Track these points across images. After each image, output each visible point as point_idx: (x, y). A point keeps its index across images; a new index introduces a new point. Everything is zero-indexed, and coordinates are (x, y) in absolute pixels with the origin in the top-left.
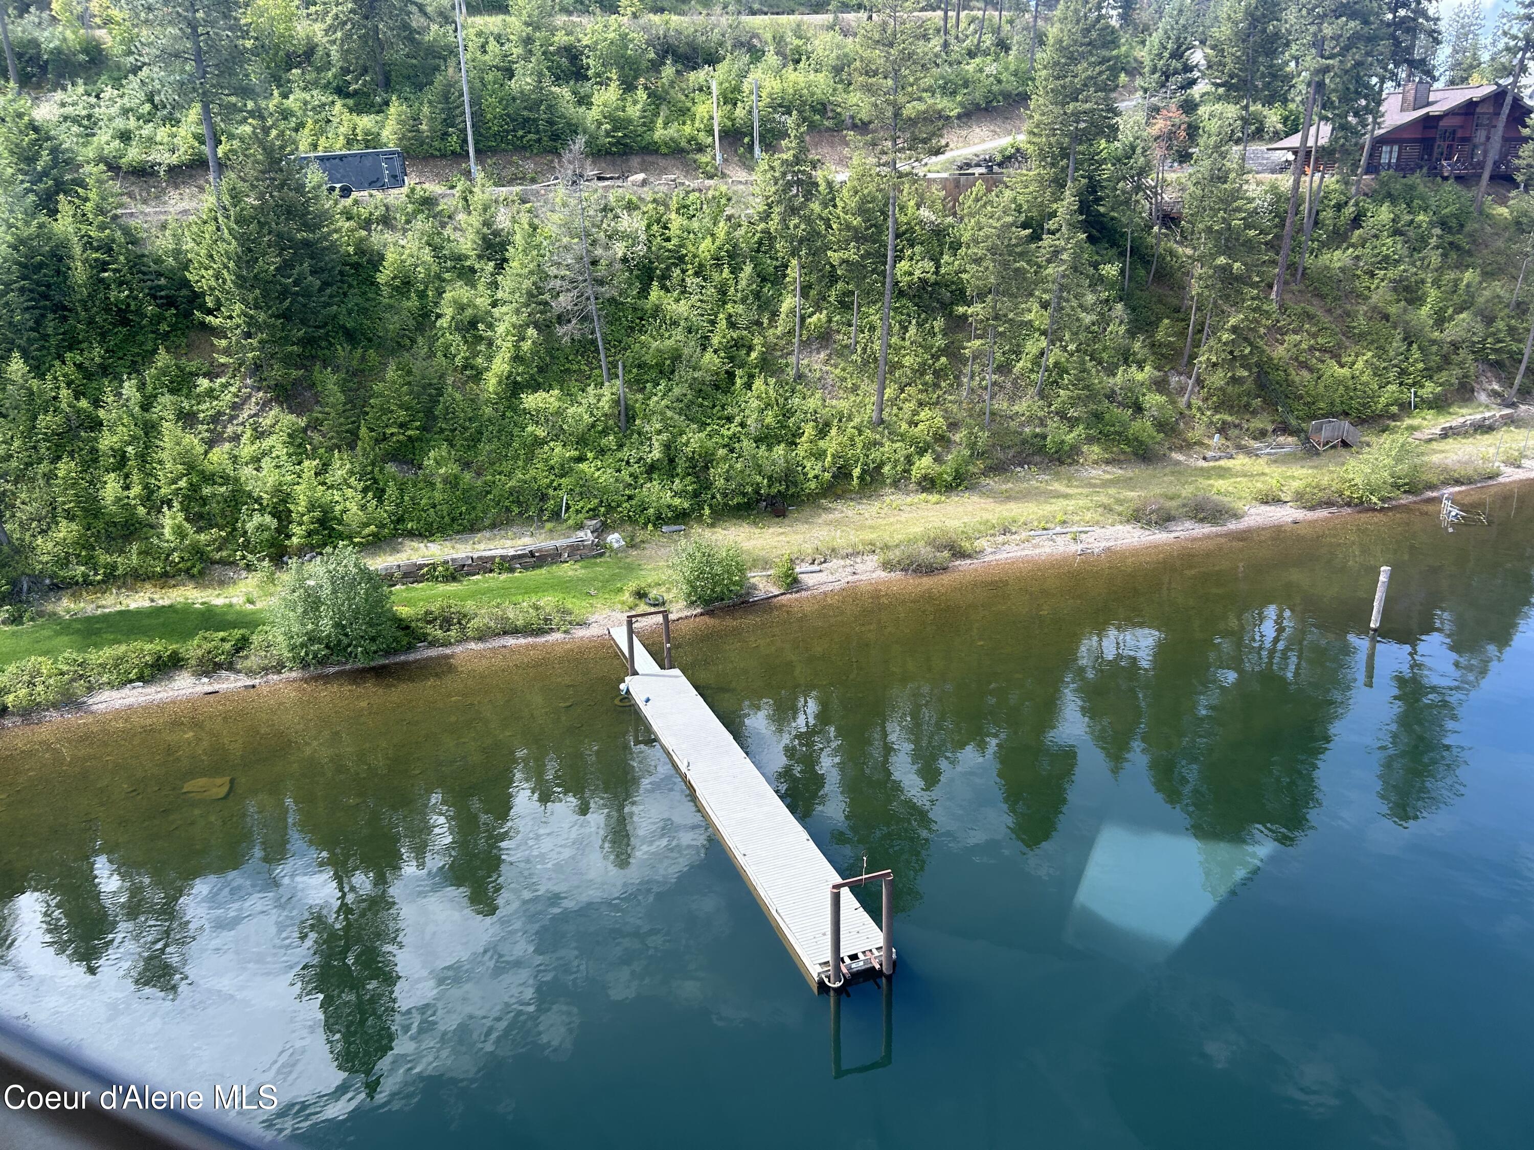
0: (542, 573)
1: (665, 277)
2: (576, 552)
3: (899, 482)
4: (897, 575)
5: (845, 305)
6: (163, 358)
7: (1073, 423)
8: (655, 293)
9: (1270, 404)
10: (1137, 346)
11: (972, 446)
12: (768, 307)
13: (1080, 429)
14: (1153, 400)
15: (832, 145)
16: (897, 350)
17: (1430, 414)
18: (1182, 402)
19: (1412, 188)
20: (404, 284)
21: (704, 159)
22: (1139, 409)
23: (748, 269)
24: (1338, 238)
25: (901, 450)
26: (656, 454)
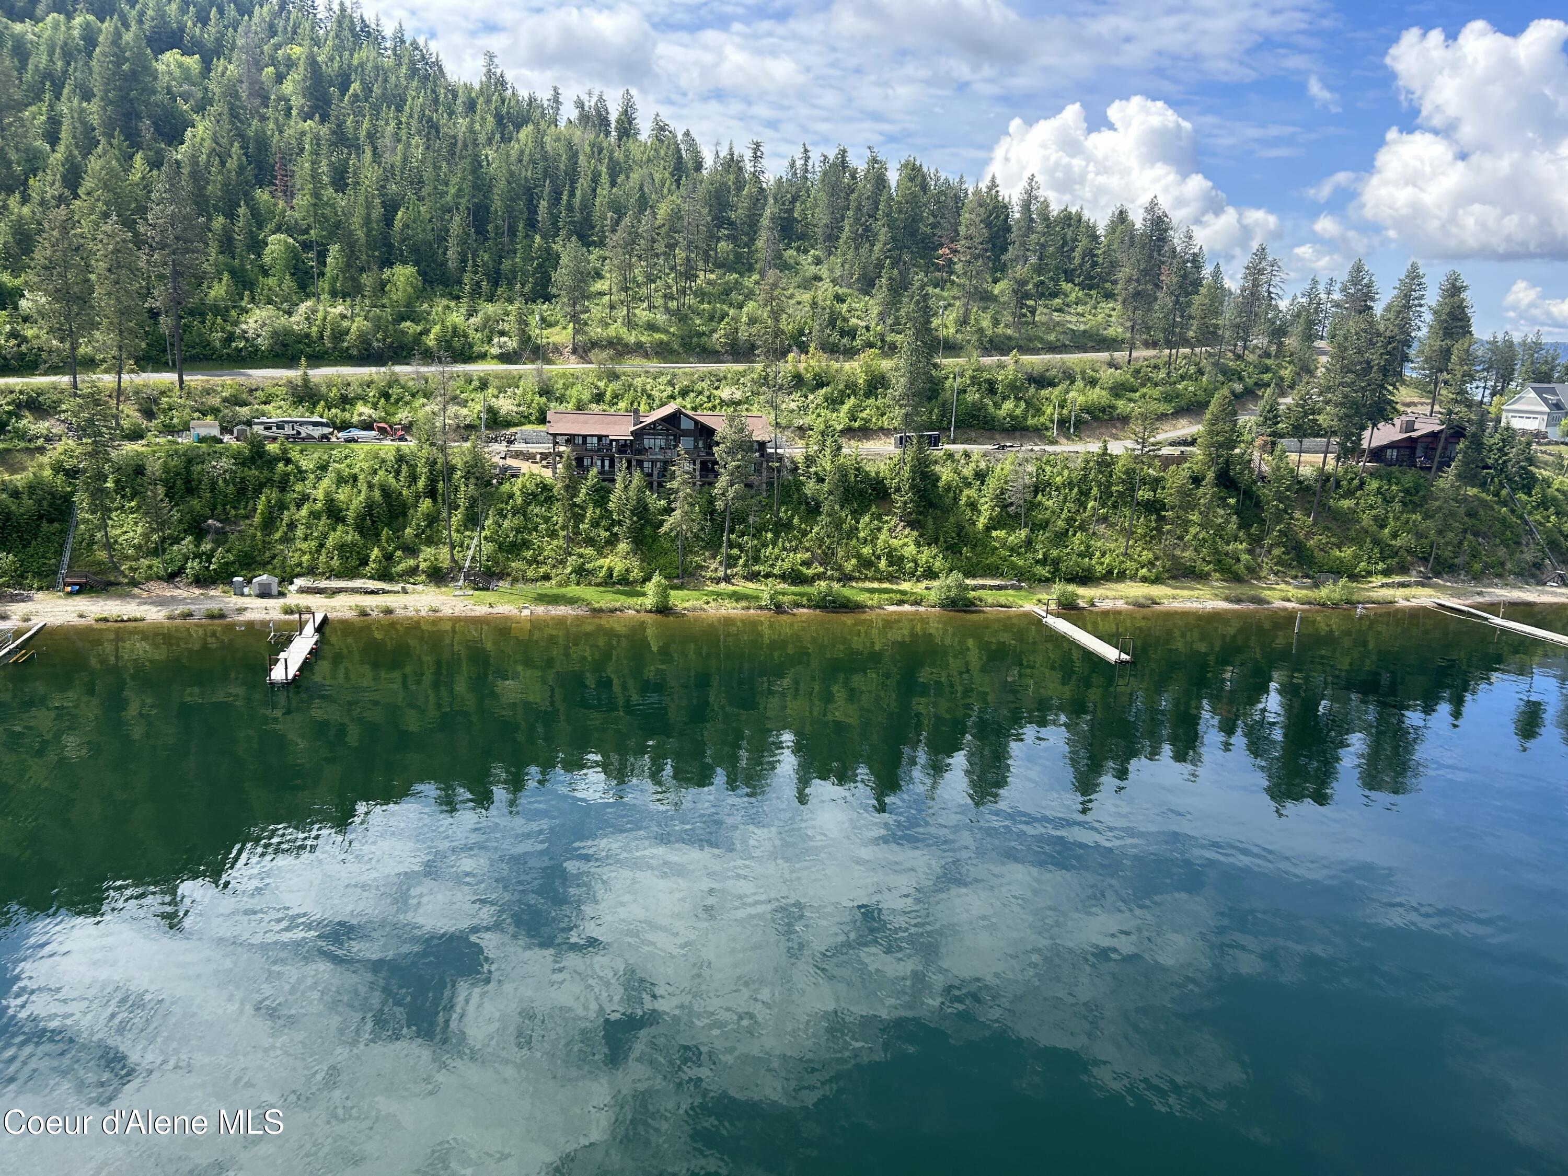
0: (1002, 592)
1: (1043, 491)
2: (1013, 587)
3: (1133, 578)
4: (1131, 607)
5: (1115, 507)
6: (874, 509)
7: (1209, 563)
8: (1039, 497)
9: (1301, 565)
10: (1241, 534)
11: (1164, 567)
12: (1083, 505)
13: (1211, 566)
14: (1245, 557)
15: (1107, 428)
16: (1136, 526)
17: (1379, 577)
18: (1259, 560)
19: (1392, 473)
20: (948, 488)
21: (1049, 434)
22: (1238, 560)
23: (1076, 490)
24: (1350, 494)
25: (1134, 565)
26: (1040, 556)
